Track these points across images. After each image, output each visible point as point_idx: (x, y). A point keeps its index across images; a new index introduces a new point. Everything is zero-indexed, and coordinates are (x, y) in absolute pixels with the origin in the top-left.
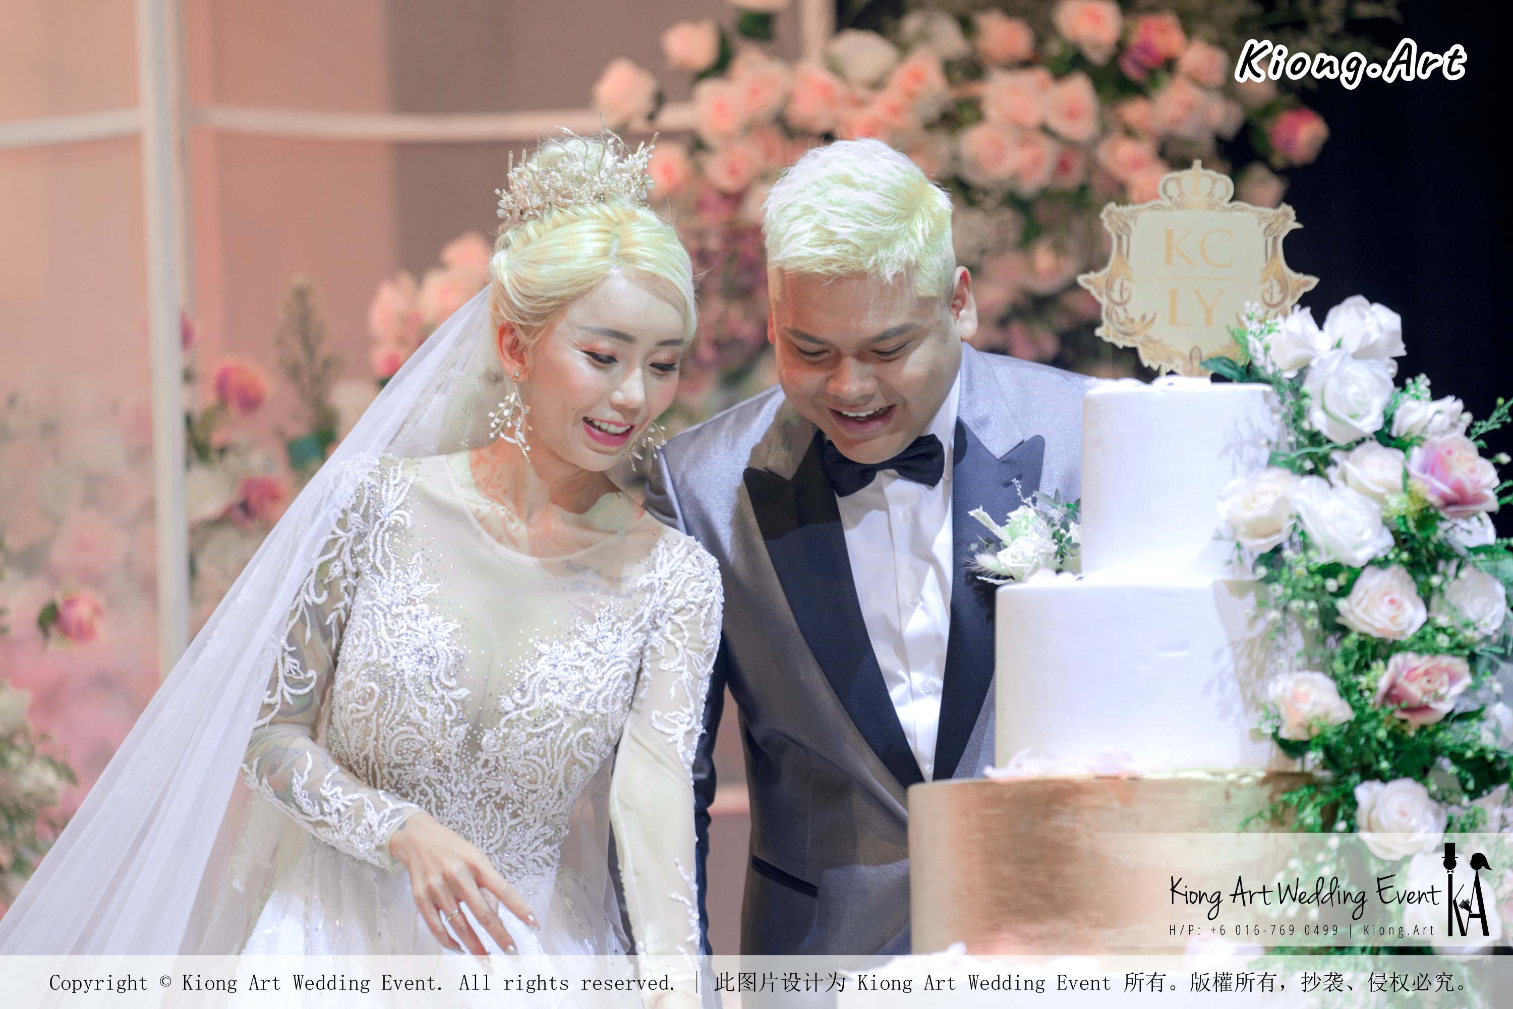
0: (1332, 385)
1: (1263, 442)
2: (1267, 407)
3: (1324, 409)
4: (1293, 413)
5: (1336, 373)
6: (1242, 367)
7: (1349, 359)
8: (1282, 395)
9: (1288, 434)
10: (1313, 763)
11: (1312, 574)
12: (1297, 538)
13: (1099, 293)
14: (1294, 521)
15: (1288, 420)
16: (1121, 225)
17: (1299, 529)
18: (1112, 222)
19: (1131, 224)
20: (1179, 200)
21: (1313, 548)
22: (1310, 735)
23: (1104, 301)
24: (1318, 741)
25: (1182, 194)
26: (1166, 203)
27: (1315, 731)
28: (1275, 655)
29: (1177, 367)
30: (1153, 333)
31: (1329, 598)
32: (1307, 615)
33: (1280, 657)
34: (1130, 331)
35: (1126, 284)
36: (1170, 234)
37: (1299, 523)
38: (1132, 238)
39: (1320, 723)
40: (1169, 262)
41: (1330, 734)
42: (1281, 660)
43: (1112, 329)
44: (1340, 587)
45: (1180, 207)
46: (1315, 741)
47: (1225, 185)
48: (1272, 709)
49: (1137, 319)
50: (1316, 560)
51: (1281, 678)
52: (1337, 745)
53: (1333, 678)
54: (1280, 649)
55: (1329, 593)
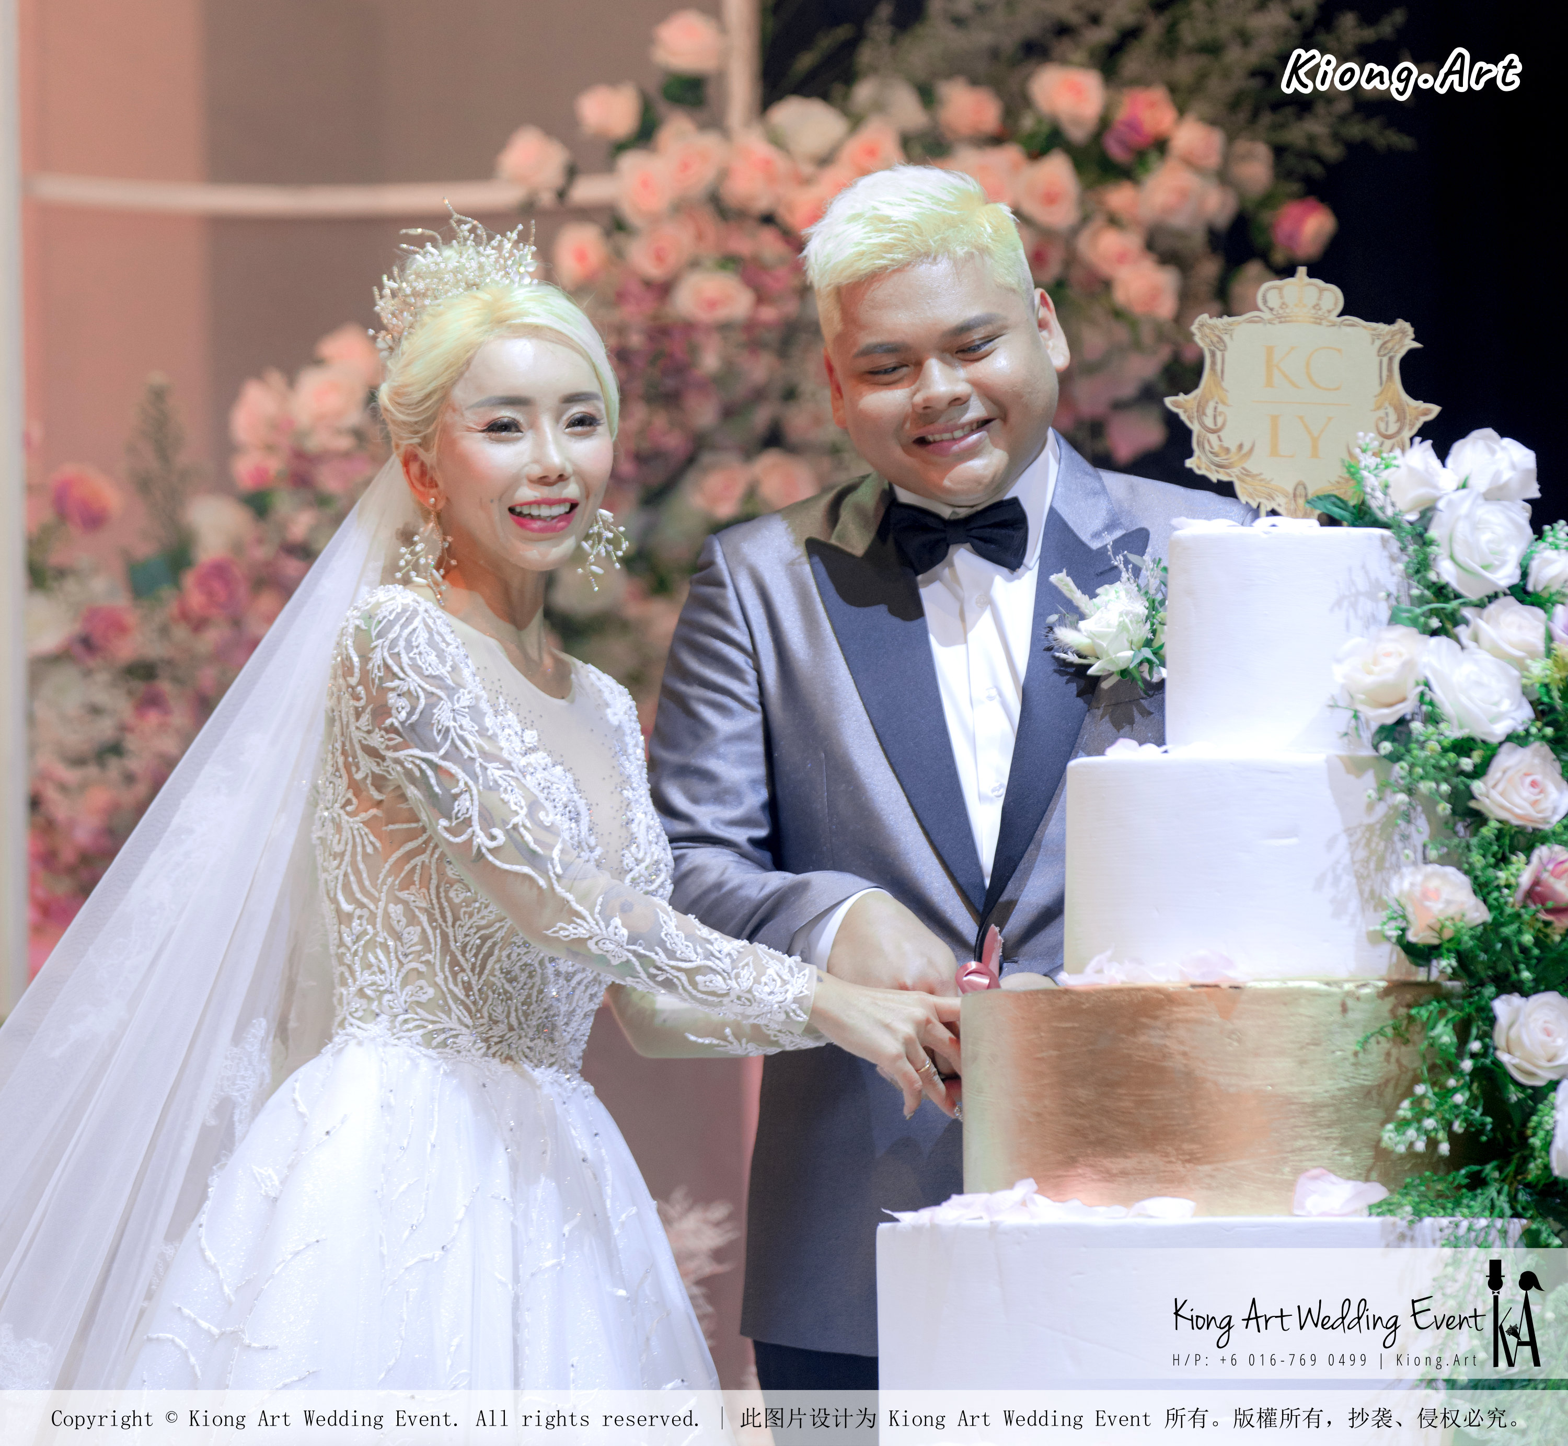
0: (1462, 529)
1: (1382, 594)
2: (1385, 553)
3: (1452, 558)
4: (1416, 561)
5: (1467, 516)
6: (1355, 507)
7: (1480, 501)
8: (1400, 539)
9: (1410, 587)
10: (1442, 972)
11: (1445, 750)
12: (1425, 708)
13: (1189, 418)
14: (1421, 688)
15: (1411, 571)
16: (1215, 339)
17: (1427, 699)
18: (1204, 336)
19: (1226, 338)
20: (1281, 311)
21: (1443, 720)
22: (1440, 938)
23: (1195, 427)
24: (1451, 946)
25: (1284, 305)
26: (1267, 315)
27: (1447, 934)
28: (1399, 845)
29: (1279, 505)
30: (1251, 465)
31: (1463, 778)
32: (1438, 798)
33: (1405, 848)
34: (1225, 462)
35: (1221, 408)
36: (1270, 351)
37: (1427, 690)
38: (1227, 354)
39: (1454, 925)
40: (1269, 383)
41: (1466, 938)
42: (1407, 851)
43: (1204, 459)
44: (1475, 766)
45: (1282, 320)
46: (1446, 945)
47: (1333, 296)
48: (1397, 907)
49: (1233, 449)
50: (1447, 733)
51: (1406, 870)
52: (1471, 950)
53: (1466, 873)
54: (1405, 838)
55: (1462, 773)
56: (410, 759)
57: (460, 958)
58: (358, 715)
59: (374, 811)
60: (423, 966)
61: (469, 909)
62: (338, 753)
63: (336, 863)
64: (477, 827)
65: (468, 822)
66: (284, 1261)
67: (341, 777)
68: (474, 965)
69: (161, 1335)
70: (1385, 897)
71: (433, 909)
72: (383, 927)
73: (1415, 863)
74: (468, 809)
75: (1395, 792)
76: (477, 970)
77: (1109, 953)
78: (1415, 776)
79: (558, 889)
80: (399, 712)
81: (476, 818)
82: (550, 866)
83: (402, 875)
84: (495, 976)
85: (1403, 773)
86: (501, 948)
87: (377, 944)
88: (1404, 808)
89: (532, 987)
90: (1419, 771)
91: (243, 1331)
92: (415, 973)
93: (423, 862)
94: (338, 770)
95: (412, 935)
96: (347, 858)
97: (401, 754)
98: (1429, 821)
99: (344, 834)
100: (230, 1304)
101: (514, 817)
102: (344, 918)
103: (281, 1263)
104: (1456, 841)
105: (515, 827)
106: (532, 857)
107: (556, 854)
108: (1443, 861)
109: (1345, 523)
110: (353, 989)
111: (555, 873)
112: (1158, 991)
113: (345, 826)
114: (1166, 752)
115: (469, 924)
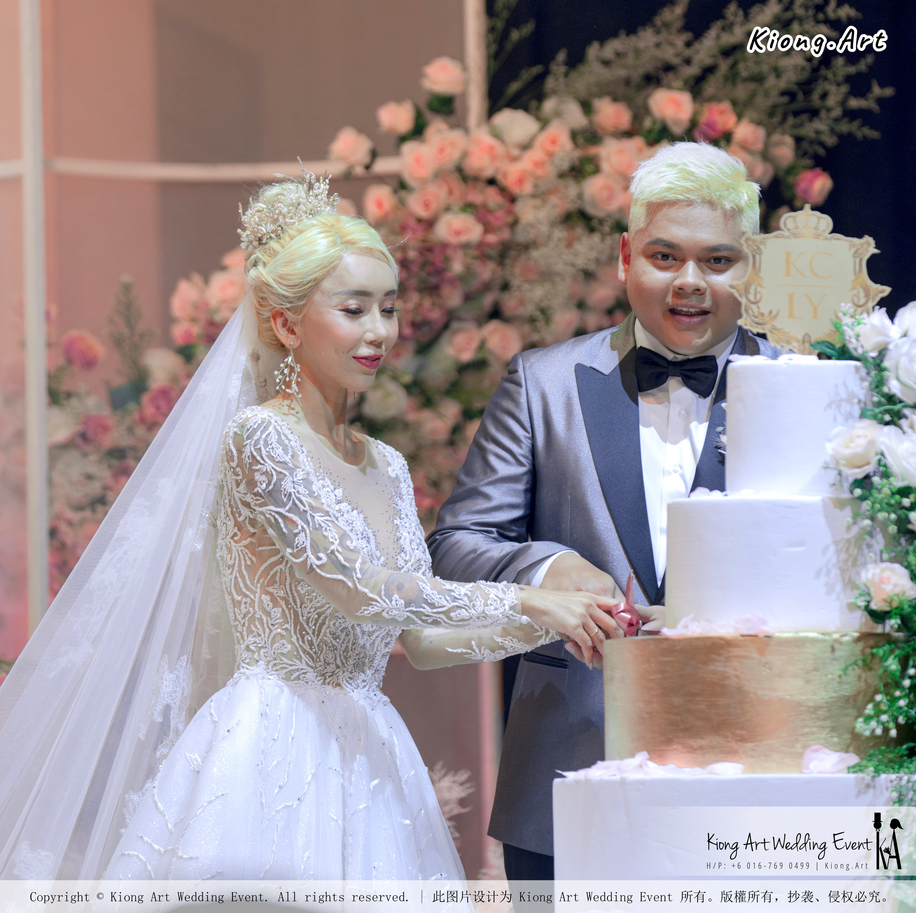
0: (904, 361)
1: (856, 401)
2: (858, 376)
3: (898, 379)
4: (876, 380)
5: (907, 354)
6: (839, 348)
8: (866, 367)
9: (872, 396)
10: (892, 627)
11: (893, 494)
12: (881, 469)
13: (740, 295)
14: (879, 457)
15: (873, 386)
16: (755, 248)
17: (883, 463)
18: (748, 246)
19: (762, 247)
20: (795, 231)
21: (892, 476)
22: (891, 607)
23: (743, 301)
24: (897, 611)
25: (796, 228)
26: (786, 233)
27: (895, 604)
28: (866, 551)
29: (794, 347)
30: (777, 323)
31: (904, 511)
32: (889, 523)
33: (870, 552)
34: (761, 322)
35: (759, 289)
36: (788, 255)
37: (883, 458)
38: (763, 257)
39: (899, 599)
40: (788, 274)
41: (906, 607)
42: (871, 554)
43: (749, 320)
44: (912, 504)
45: (795, 236)
46: (894, 611)
47: (826, 222)
48: (864, 588)
49: (766, 313)
50: (895, 483)
51: (870, 566)
52: (909, 614)
53: (906, 567)
54: (869, 546)
55: (904, 508)
56: (269, 512)
57: (306, 626)
58: (238, 484)
59: (249, 540)
60: (284, 631)
61: (310, 597)
62: (227, 506)
63: (230, 571)
64: (309, 552)
65: (304, 550)
66: (202, 807)
67: (230, 520)
68: (314, 630)
69: (130, 852)
70: (857, 582)
71: (288, 597)
72: (259, 608)
73: (875, 562)
74: (304, 542)
75: (863, 519)
76: (316, 633)
77: (692, 616)
78: (875, 510)
79: (359, 587)
80: (262, 484)
81: (308, 547)
82: (354, 574)
83: (269, 577)
84: (327, 636)
85: (868, 508)
86: (329, 620)
87: (256, 619)
88: (868, 529)
89: (348, 642)
90: (877, 506)
91: (178, 849)
92: (279, 636)
93: (281, 569)
94: (228, 516)
95: (277, 612)
96: (236, 568)
97: (263, 509)
98: (884, 537)
99: (233, 554)
100: (171, 833)
101: (331, 546)
102: (236, 604)
103: (200, 808)
104: (899, 548)
105: (332, 552)
106: (343, 569)
107: (358, 565)
108: (892, 560)
109: (834, 358)
110: (243, 646)
111: (357, 578)
112: (721, 639)
113: (234, 549)
114: (726, 495)
115: (310, 606)
